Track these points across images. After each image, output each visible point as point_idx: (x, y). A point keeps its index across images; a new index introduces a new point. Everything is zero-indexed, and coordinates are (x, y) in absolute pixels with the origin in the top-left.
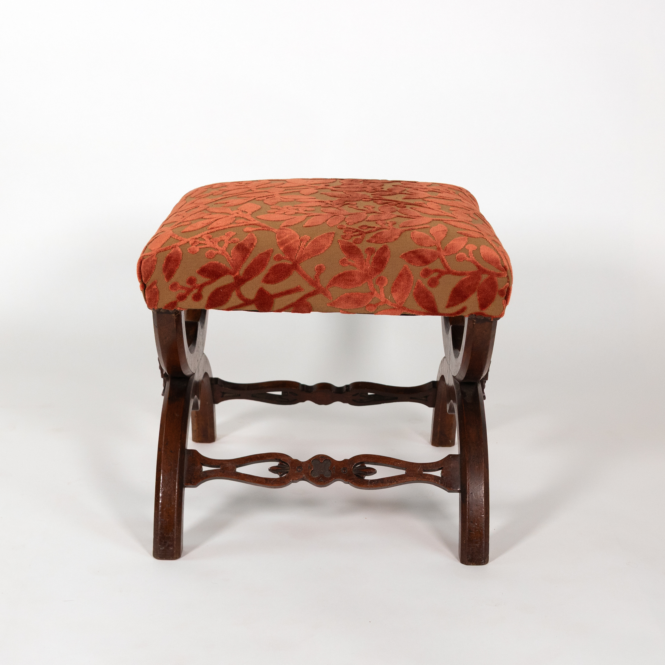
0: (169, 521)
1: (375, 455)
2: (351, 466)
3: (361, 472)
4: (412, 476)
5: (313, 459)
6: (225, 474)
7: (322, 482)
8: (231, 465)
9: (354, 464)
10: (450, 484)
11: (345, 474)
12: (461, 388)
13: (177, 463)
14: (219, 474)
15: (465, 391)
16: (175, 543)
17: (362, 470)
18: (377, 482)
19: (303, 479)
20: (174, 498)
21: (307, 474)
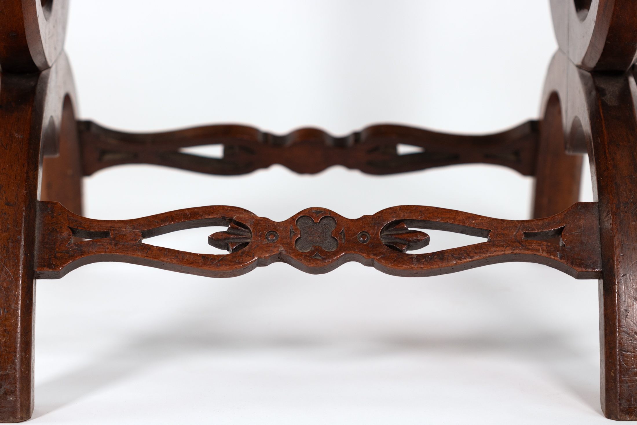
0: (5, 342)
1: (425, 207)
2: (376, 228)
3: (398, 241)
4: (502, 246)
5: (300, 216)
6: (119, 248)
7: (318, 260)
8: (131, 232)
9: (383, 225)
10: (579, 259)
11: (364, 245)
12: (594, 82)
13: (21, 227)
14: (108, 248)
15: (602, 86)
16: (18, 386)
17: (400, 237)
18: (431, 259)
19: (280, 258)
20: (15, 296)
21: (288, 246)
